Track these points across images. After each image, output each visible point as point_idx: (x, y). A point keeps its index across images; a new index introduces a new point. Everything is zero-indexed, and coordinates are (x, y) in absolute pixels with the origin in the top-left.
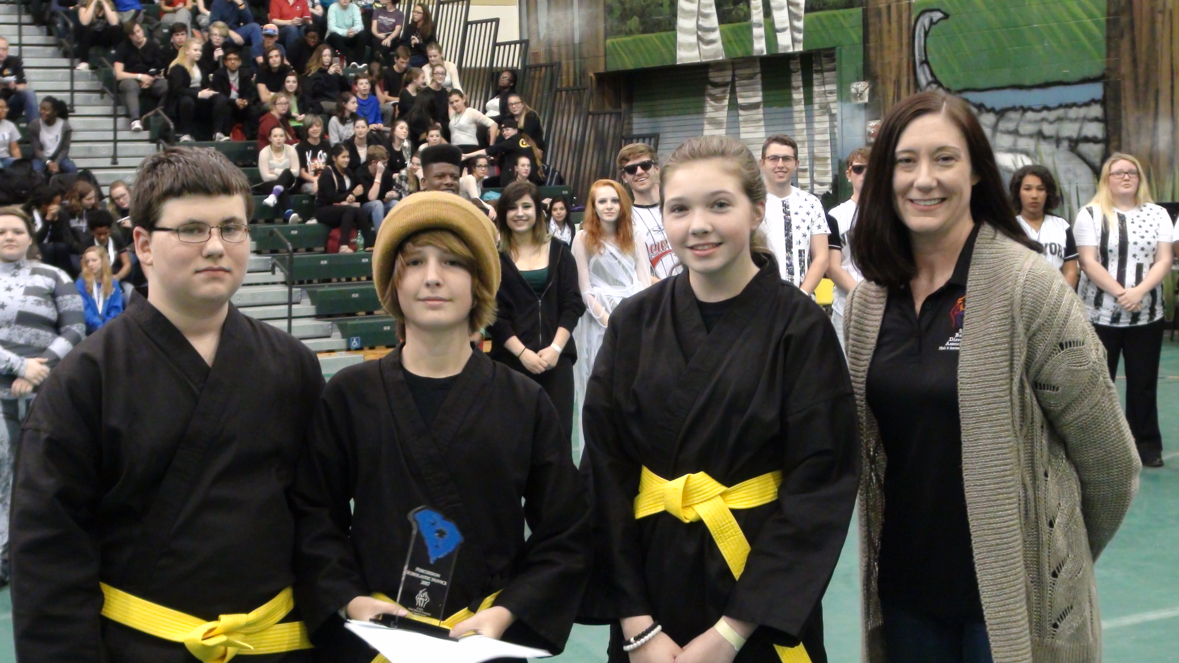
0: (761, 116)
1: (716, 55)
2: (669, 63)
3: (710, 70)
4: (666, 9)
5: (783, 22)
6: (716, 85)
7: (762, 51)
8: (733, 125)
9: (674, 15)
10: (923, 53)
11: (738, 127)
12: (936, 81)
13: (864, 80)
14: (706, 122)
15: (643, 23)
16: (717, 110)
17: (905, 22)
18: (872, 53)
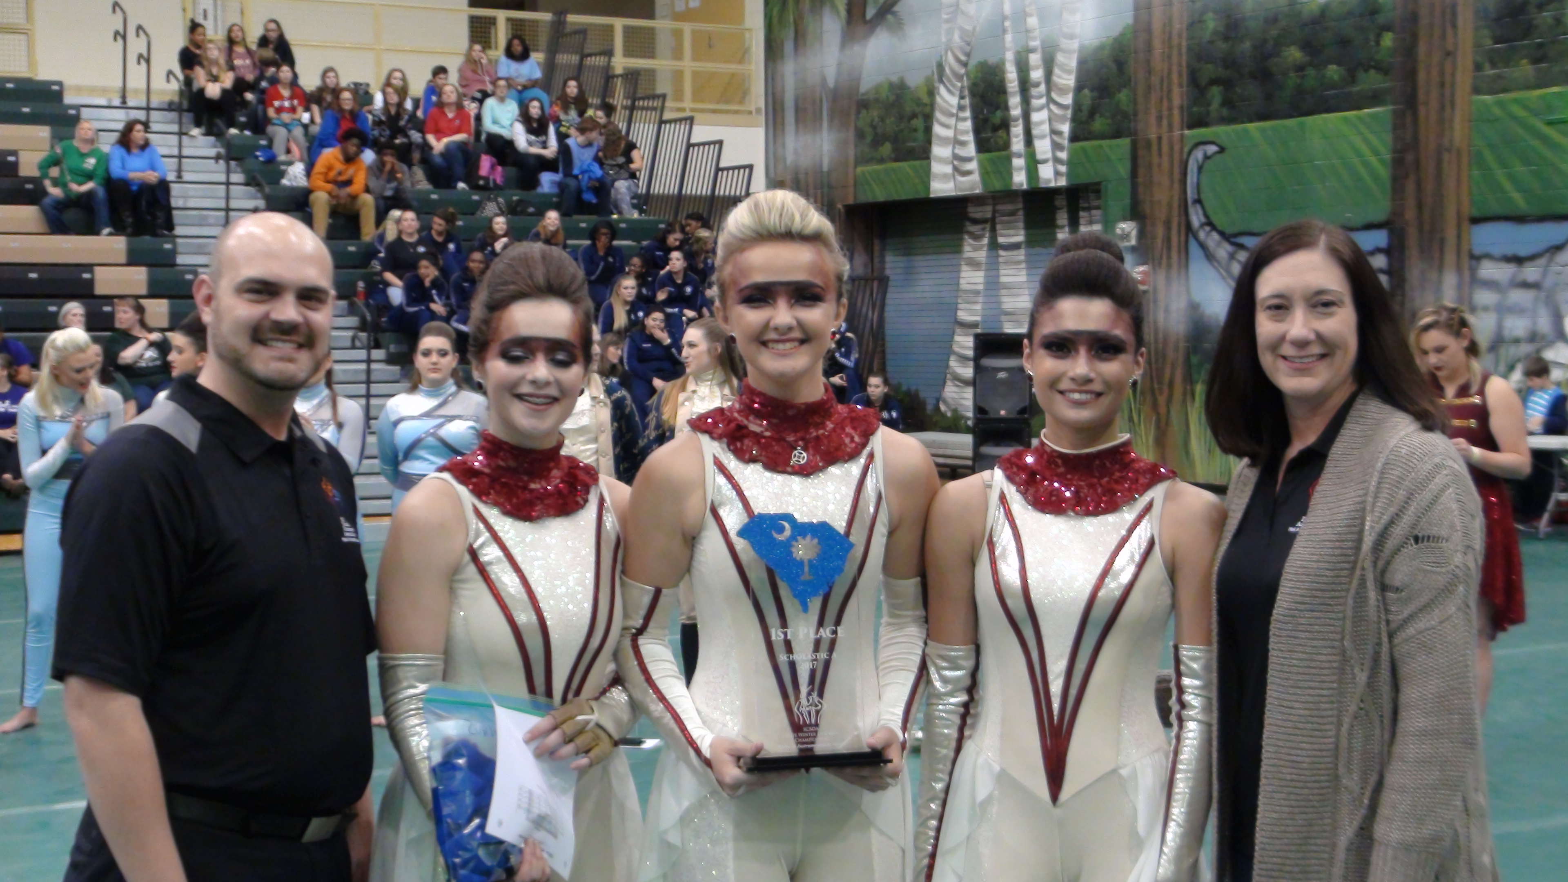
0: (1022, 258)
1: (973, 189)
2: (922, 195)
3: (969, 204)
4: (920, 135)
5: (1045, 153)
6: (975, 222)
7: (1022, 185)
8: (993, 267)
9: (929, 142)
10: (1196, 191)
11: (998, 269)
12: (1209, 223)
13: (1132, 219)
14: (963, 263)
15: (895, 150)
16: (976, 249)
17: (1176, 156)
18: (1141, 189)
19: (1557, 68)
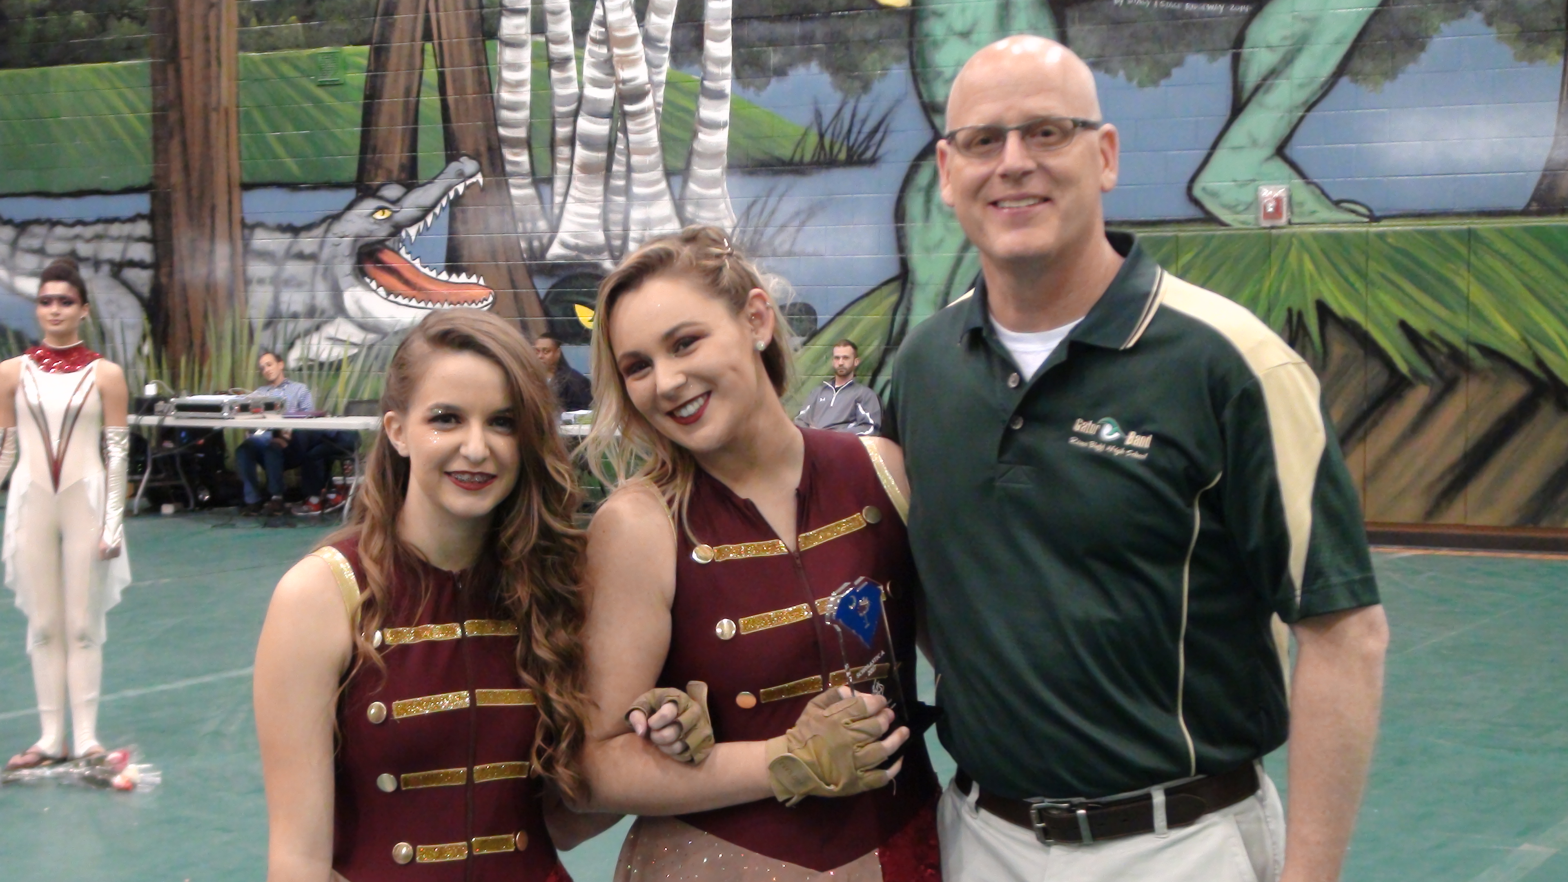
19: (326, 28)
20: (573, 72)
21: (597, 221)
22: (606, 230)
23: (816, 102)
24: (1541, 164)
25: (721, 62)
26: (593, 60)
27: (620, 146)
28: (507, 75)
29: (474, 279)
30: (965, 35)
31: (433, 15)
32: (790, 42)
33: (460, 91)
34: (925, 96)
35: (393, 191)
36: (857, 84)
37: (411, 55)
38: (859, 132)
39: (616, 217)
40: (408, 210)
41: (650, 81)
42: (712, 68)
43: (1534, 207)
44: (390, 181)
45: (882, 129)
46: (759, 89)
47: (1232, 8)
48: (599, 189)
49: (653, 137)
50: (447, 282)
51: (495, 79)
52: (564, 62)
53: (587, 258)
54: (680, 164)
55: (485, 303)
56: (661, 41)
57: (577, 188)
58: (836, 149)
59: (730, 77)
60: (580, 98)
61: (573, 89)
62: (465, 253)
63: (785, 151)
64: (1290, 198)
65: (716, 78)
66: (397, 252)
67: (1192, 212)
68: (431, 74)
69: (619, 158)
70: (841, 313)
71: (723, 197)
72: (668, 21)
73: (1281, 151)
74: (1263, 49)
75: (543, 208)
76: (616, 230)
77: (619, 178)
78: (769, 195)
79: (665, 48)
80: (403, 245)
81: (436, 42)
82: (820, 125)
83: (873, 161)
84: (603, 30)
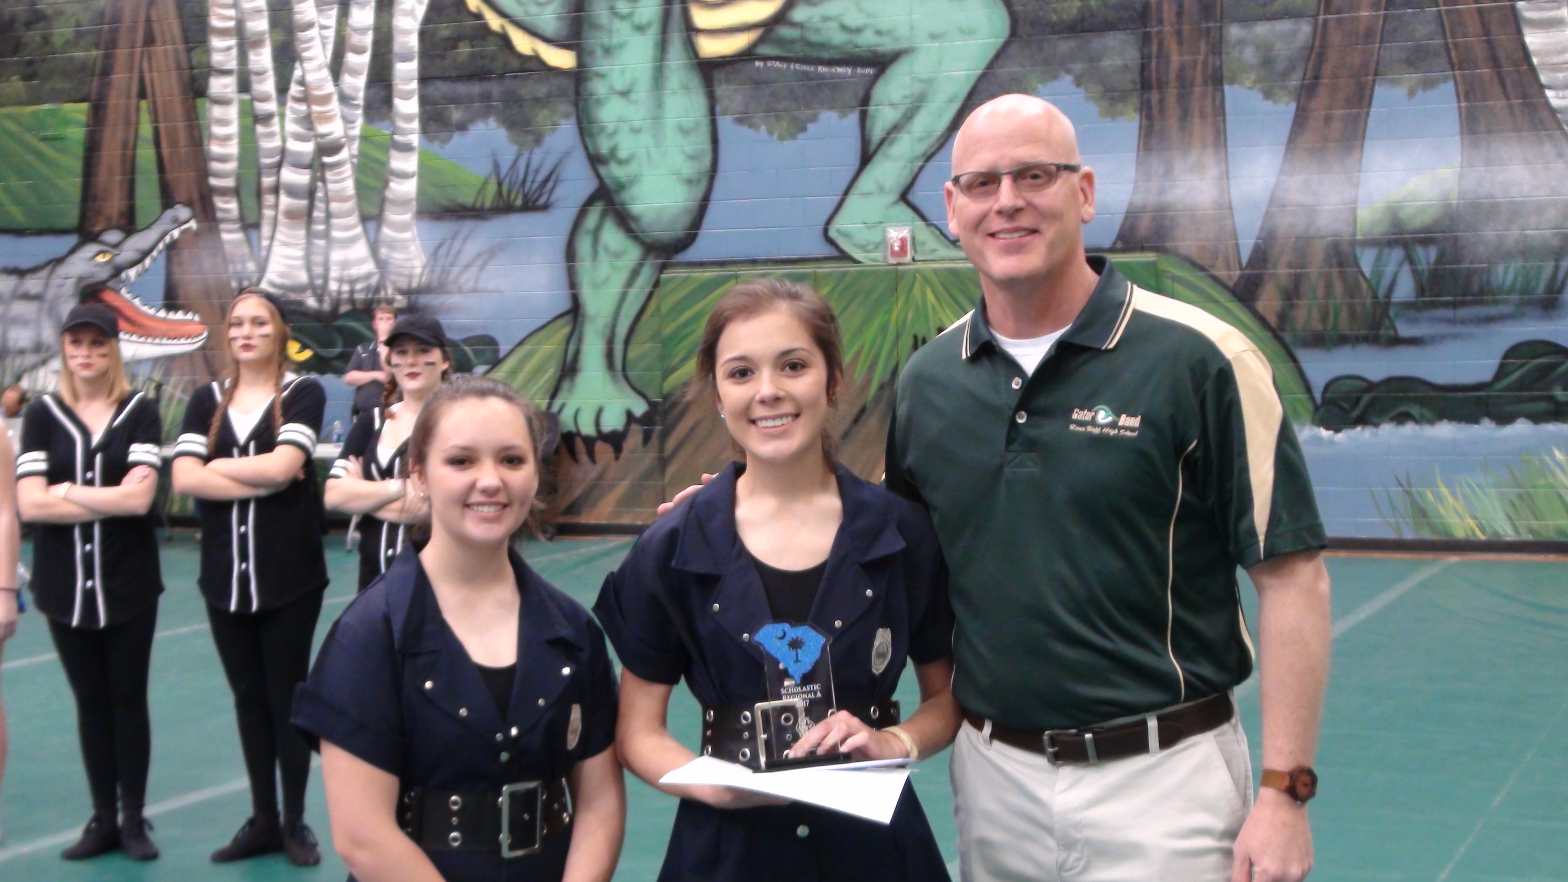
19: (48, 86)
20: (275, 126)
21: (300, 263)
22: (309, 270)
23: (494, 154)
24: (1124, 207)
25: (408, 118)
26: (294, 116)
27: (320, 194)
28: (217, 130)
29: (189, 316)
30: (625, 94)
31: (147, 76)
32: (470, 100)
33: (174, 144)
34: (591, 148)
35: (113, 236)
36: (530, 138)
37: (127, 113)
38: (533, 182)
39: (318, 258)
40: (128, 252)
41: (346, 136)
42: (401, 124)
43: (1119, 245)
44: (109, 228)
45: (553, 178)
46: (444, 141)
47: (859, 70)
48: (302, 233)
49: (349, 186)
50: (164, 320)
51: (205, 134)
52: (266, 119)
53: (293, 296)
54: (373, 210)
55: (201, 338)
56: (354, 99)
57: (282, 233)
58: (513, 197)
59: (417, 131)
60: (283, 151)
61: (276, 143)
62: (181, 292)
63: (467, 198)
64: (913, 239)
65: (404, 132)
66: (117, 292)
67: (827, 250)
68: (146, 129)
69: (320, 205)
70: (520, 344)
71: (412, 240)
72: (361, 81)
73: (904, 197)
74: (886, 107)
75: (252, 251)
76: (318, 270)
77: (320, 223)
78: (454, 238)
79: (357, 106)
80: (124, 286)
81: (150, 99)
82: (498, 174)
83: (546, 207)
84: (303, 88)
